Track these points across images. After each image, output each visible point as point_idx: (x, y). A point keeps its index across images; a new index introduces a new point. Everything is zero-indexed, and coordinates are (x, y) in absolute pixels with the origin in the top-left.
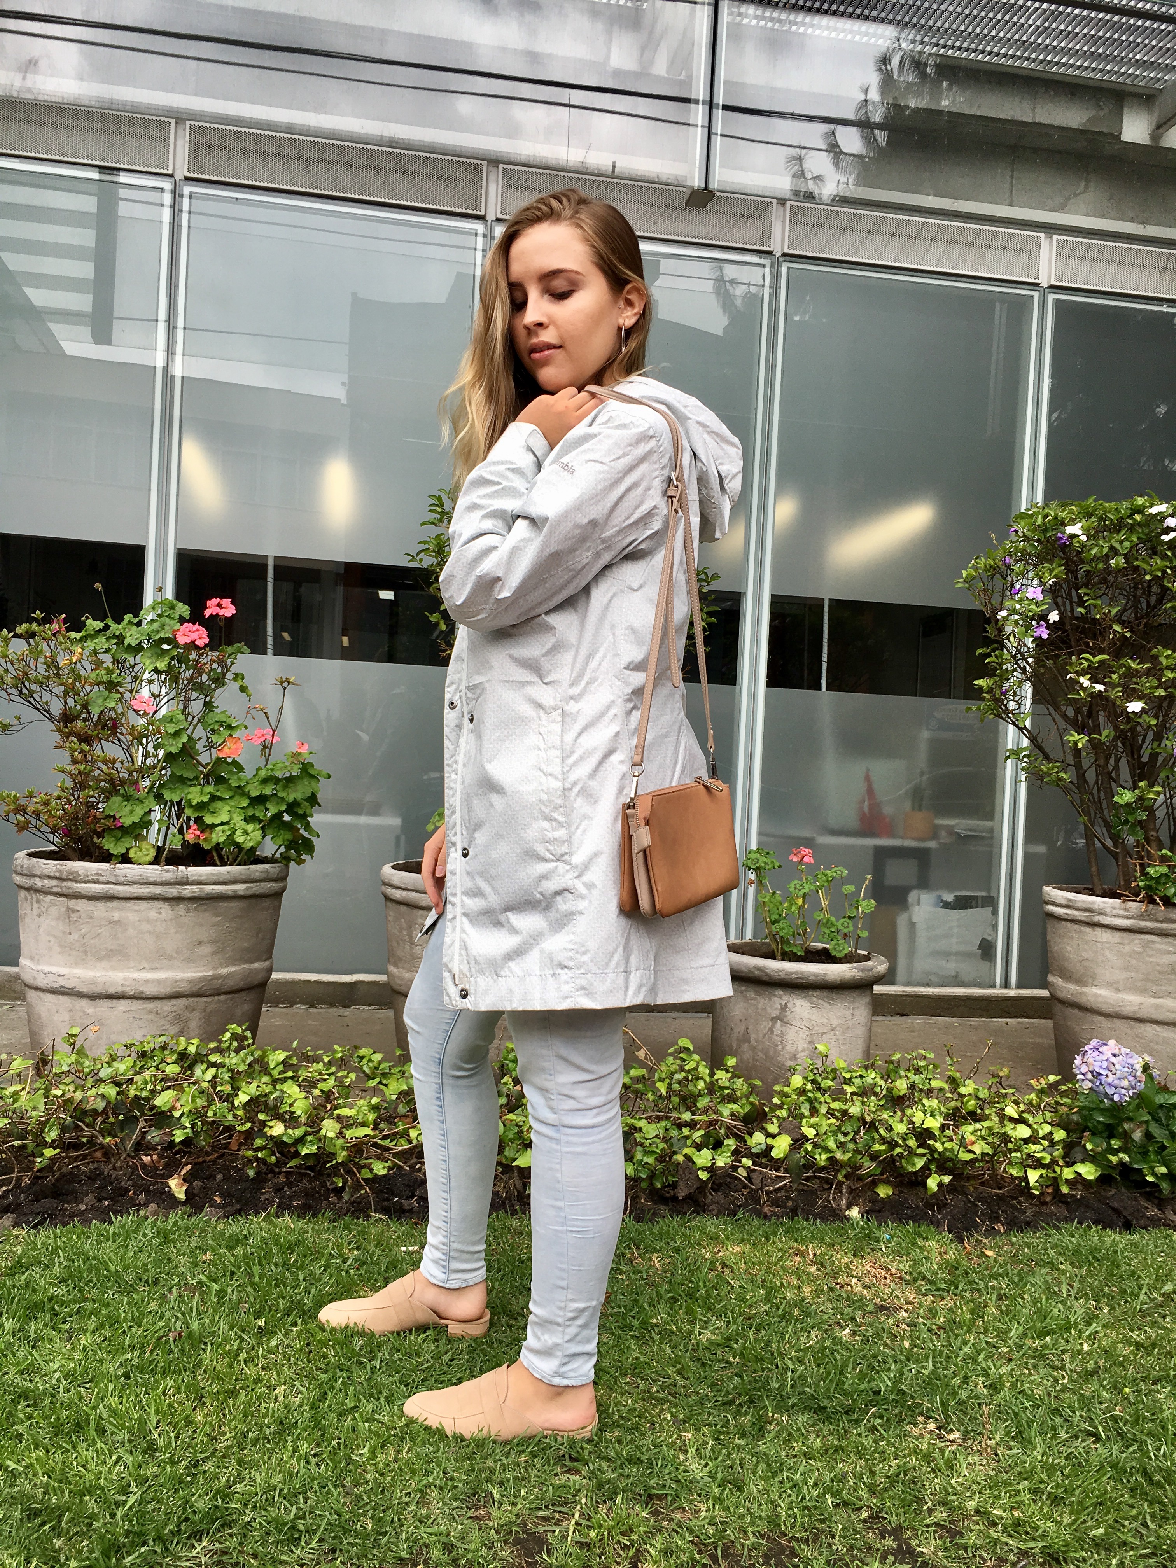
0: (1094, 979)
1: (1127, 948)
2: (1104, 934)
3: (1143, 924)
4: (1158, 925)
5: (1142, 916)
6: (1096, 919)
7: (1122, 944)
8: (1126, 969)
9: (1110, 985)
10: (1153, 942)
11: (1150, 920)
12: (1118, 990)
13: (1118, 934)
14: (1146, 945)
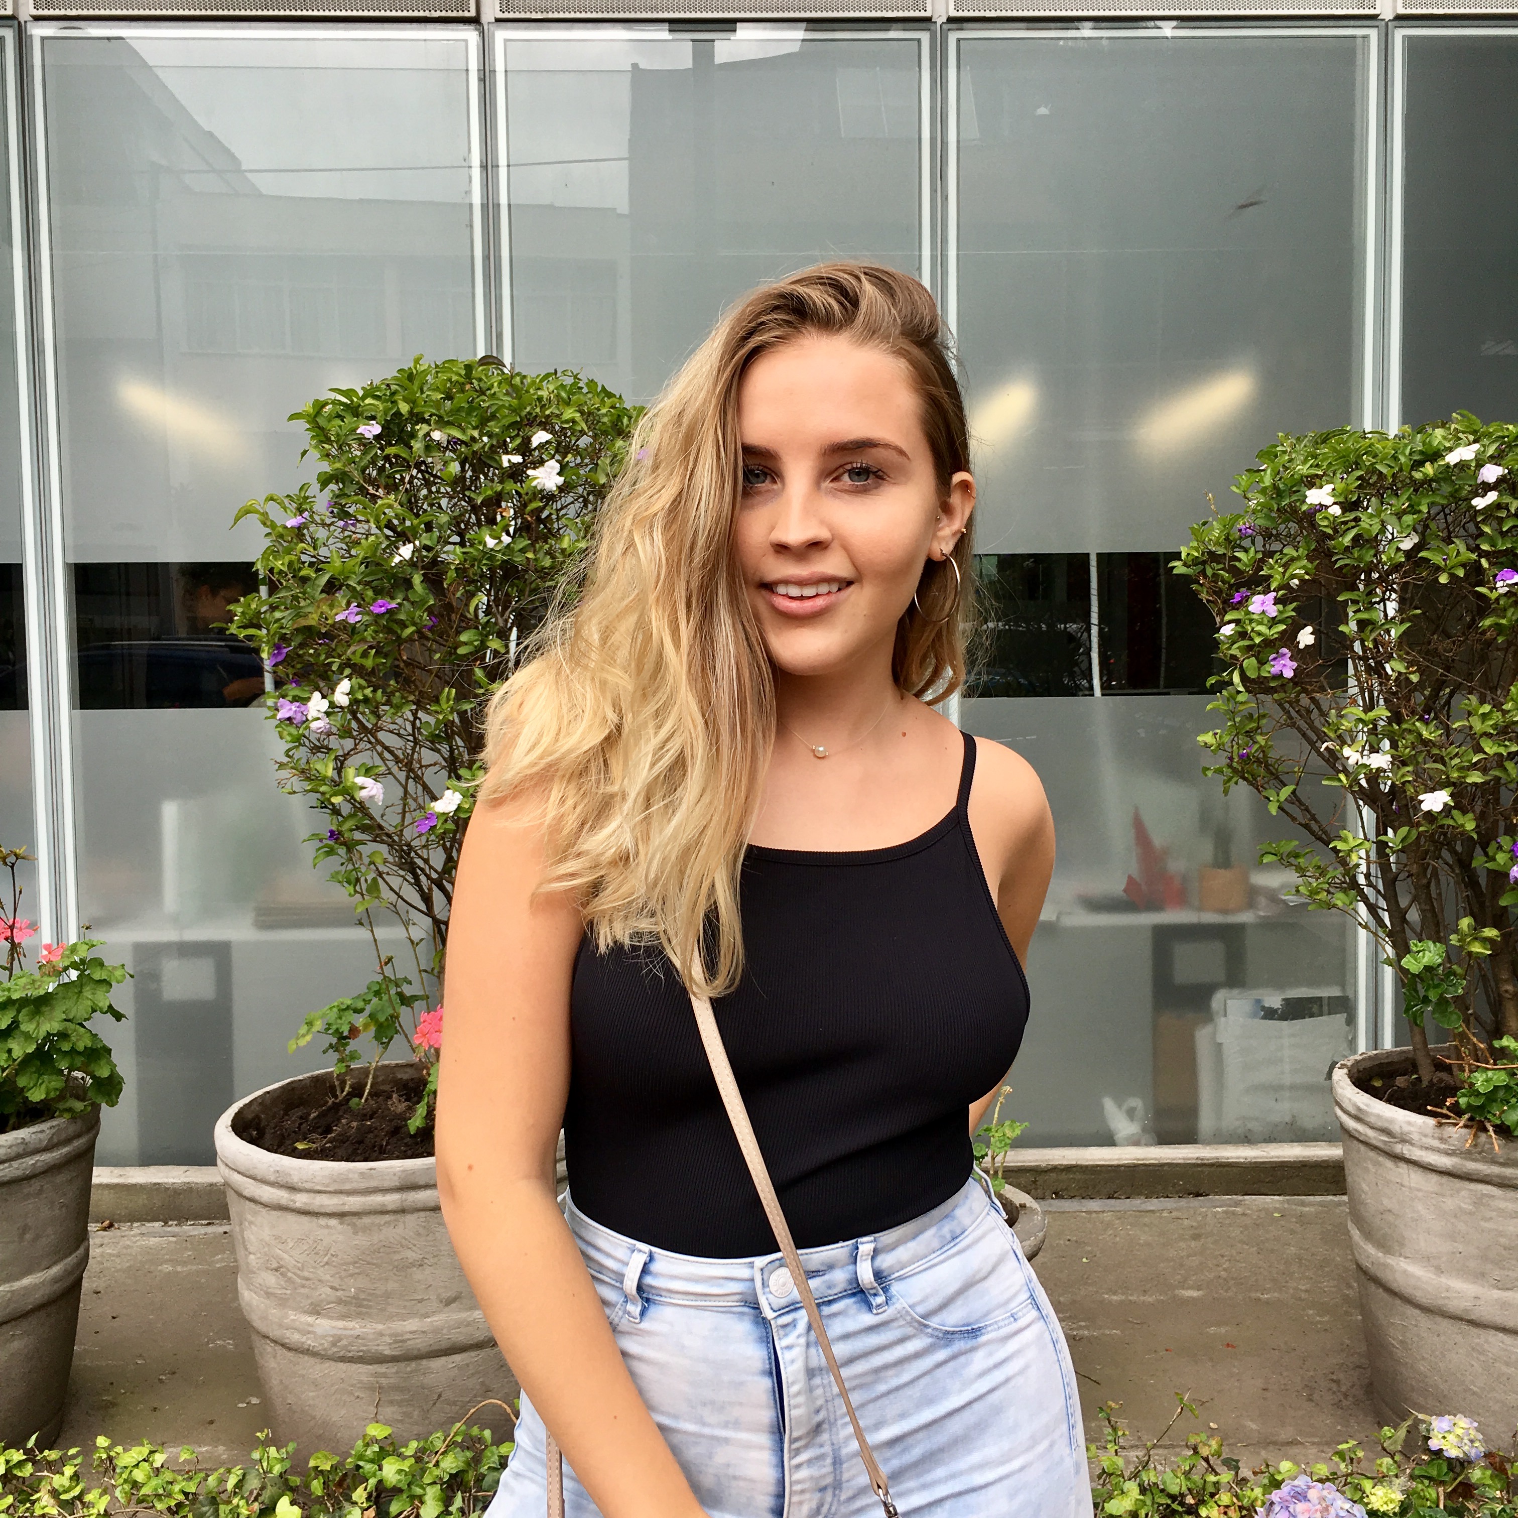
0: (1402, 1245)
1: (1450, 1203)
2: (1413, 1175)
3: (1472, 1166)
4: (1495, 1170)
5: (1469, 1152)
6: (1398, 1148)
7: (1443, 1196)
8: (1452, 1236)
9: (1427, 1259)
10: (1492, 1196)
11: (1484, 1160)
12: (1439, 1270)
13: (1434, 1178)
14: (1479, 1201)
